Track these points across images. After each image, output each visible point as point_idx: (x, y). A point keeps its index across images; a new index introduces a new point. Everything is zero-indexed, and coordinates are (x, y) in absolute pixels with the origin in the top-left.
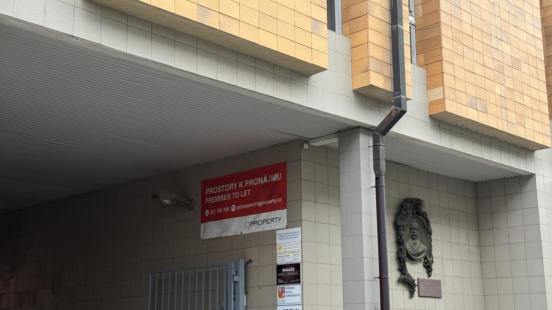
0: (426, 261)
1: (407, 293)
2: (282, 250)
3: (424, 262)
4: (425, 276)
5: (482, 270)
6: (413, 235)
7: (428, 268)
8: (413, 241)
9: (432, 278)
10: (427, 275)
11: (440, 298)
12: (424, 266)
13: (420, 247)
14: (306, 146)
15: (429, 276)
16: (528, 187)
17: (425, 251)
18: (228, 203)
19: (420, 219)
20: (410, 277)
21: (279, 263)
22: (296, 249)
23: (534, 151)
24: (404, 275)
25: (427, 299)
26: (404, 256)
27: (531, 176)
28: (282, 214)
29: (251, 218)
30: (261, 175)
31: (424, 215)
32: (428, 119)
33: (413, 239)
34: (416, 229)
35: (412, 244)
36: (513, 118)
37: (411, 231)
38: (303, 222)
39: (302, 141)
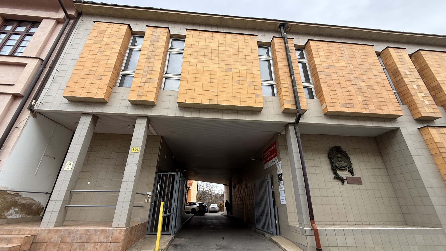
0: (349, 170)
1: (340, 183)
2: (278, 170)
3: (348, 170)
4: (351, 176)
5: (387, 172)
6: (339, 160)
7: (351, 172)
8: (340, 162)
9: (355, 176)
10: (351, 175)
11: (362, 184)
12: (349, 172)
13: (343, 164)
14: (279, 135)
15: (353, 176)
16: (398, 134)
17: (347, 166)
18: (267, 158)
19: (342, 153)
20: (340, 176)
21: (278, 174)
22: (280, 169)
23: (396, 118)
24: (337, 175)
25: (353, 185)
26: (335, 168)
27: (398, 129)
28: (276, 158)
29: (271, 161)
30: (271, 147)
31: (345, 152)
32: (323, 115)
33: (339, 161)
34: (340, 158)
35: (339, 164)
36: (373, 107)
37: (338, 159)
38: (281, 160)
39: (277, 133)
